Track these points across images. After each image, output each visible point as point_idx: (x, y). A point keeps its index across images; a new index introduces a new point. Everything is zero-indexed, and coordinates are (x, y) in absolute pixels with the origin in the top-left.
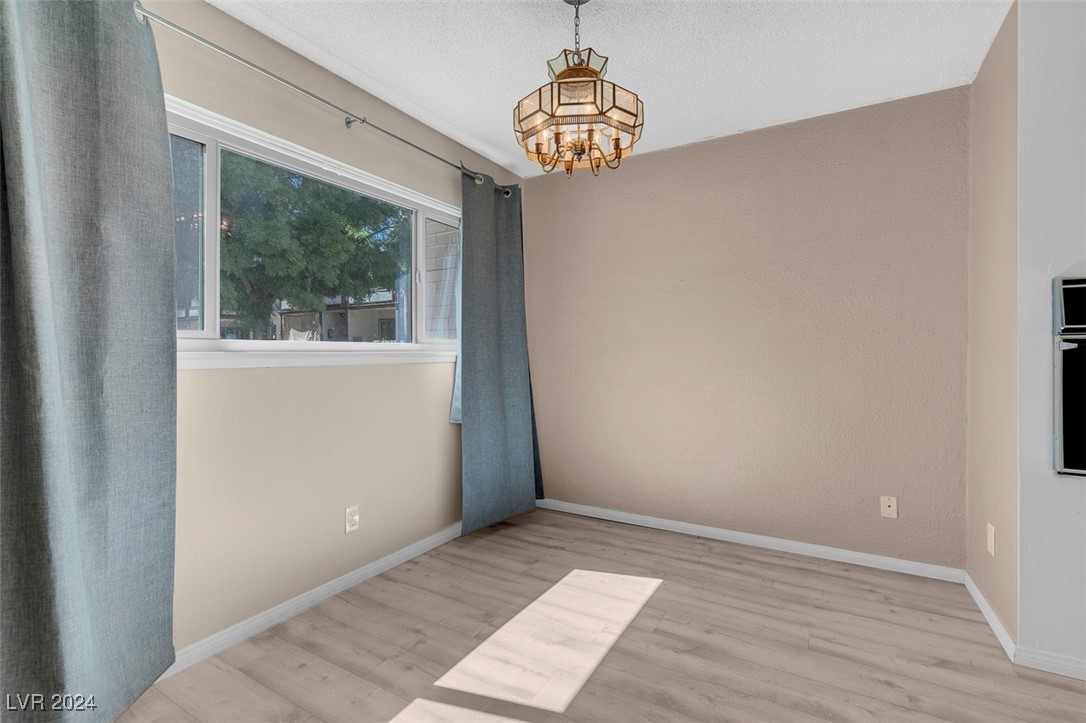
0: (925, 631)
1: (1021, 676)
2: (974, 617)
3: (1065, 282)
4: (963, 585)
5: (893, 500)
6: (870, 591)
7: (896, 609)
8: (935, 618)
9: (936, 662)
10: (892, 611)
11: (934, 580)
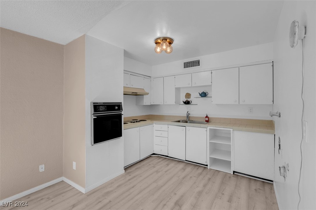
0: (64, 201)
1: (88, 196)
2: (70, 188)
3: (94, 103)
4: (63, 181)
5: (43, 165)
6: (41, 199)
7: (53, 200)
8: (63, 195)
9: (72, 207)
10: (52, 201)
11: (56, 184)
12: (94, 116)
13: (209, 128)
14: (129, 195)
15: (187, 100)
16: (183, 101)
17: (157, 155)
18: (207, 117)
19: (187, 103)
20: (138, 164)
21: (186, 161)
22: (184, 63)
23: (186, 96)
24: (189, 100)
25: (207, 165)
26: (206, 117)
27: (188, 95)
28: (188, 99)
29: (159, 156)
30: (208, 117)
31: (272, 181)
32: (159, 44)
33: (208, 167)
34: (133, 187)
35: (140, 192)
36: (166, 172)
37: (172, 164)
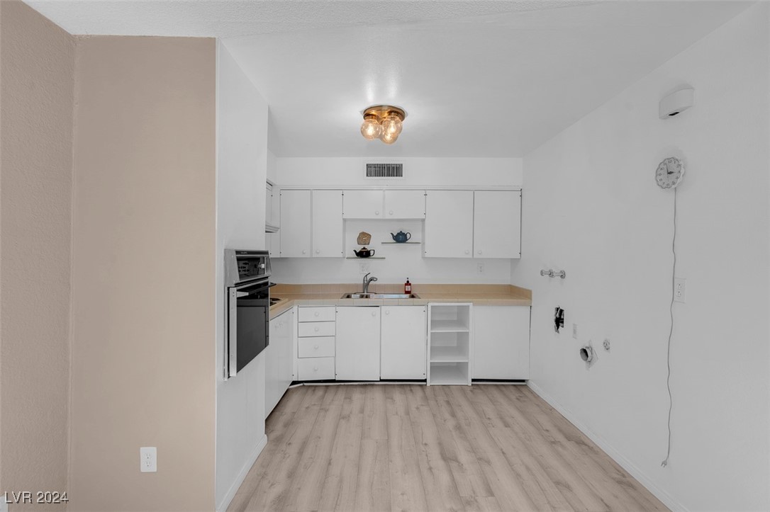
3: (237, 252)
12: (238, 290)
13: (430, 305)
14: (341, 481)
15: (364, 248)
16: (355, 251)
17: (302, 384)
18: (408, 283)
19: (364, 254)
20: (277, 413)
21: (381, 380)
22: (368, 166)
23: (359, 238)
24: (368, 248)
25: (425, 381)
26: (406, 285)
27: (364, 237)
28: (366, 246)
29: (305, 384)
30: (410, 284)
31: (523, 381)
32: (372, 118)
33: (429, 383)
34: (330, 464)
35: (359, 467)
36: (362, 411)
37: (357, 396)
